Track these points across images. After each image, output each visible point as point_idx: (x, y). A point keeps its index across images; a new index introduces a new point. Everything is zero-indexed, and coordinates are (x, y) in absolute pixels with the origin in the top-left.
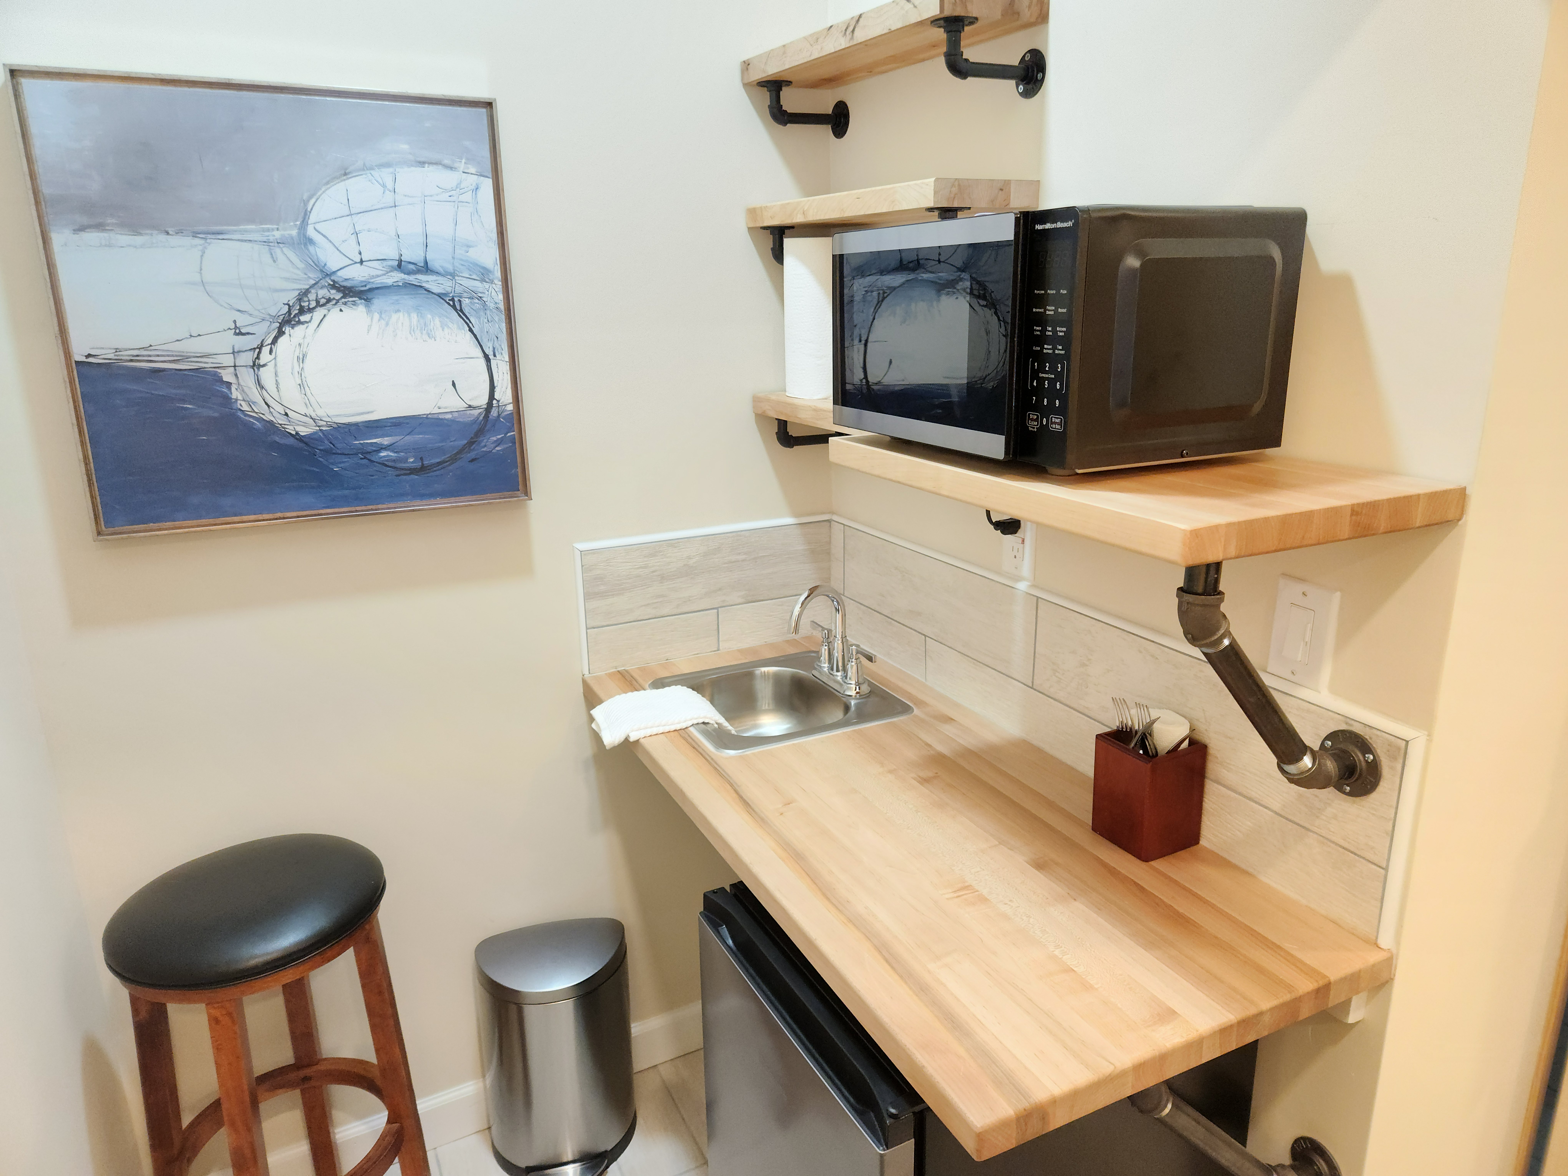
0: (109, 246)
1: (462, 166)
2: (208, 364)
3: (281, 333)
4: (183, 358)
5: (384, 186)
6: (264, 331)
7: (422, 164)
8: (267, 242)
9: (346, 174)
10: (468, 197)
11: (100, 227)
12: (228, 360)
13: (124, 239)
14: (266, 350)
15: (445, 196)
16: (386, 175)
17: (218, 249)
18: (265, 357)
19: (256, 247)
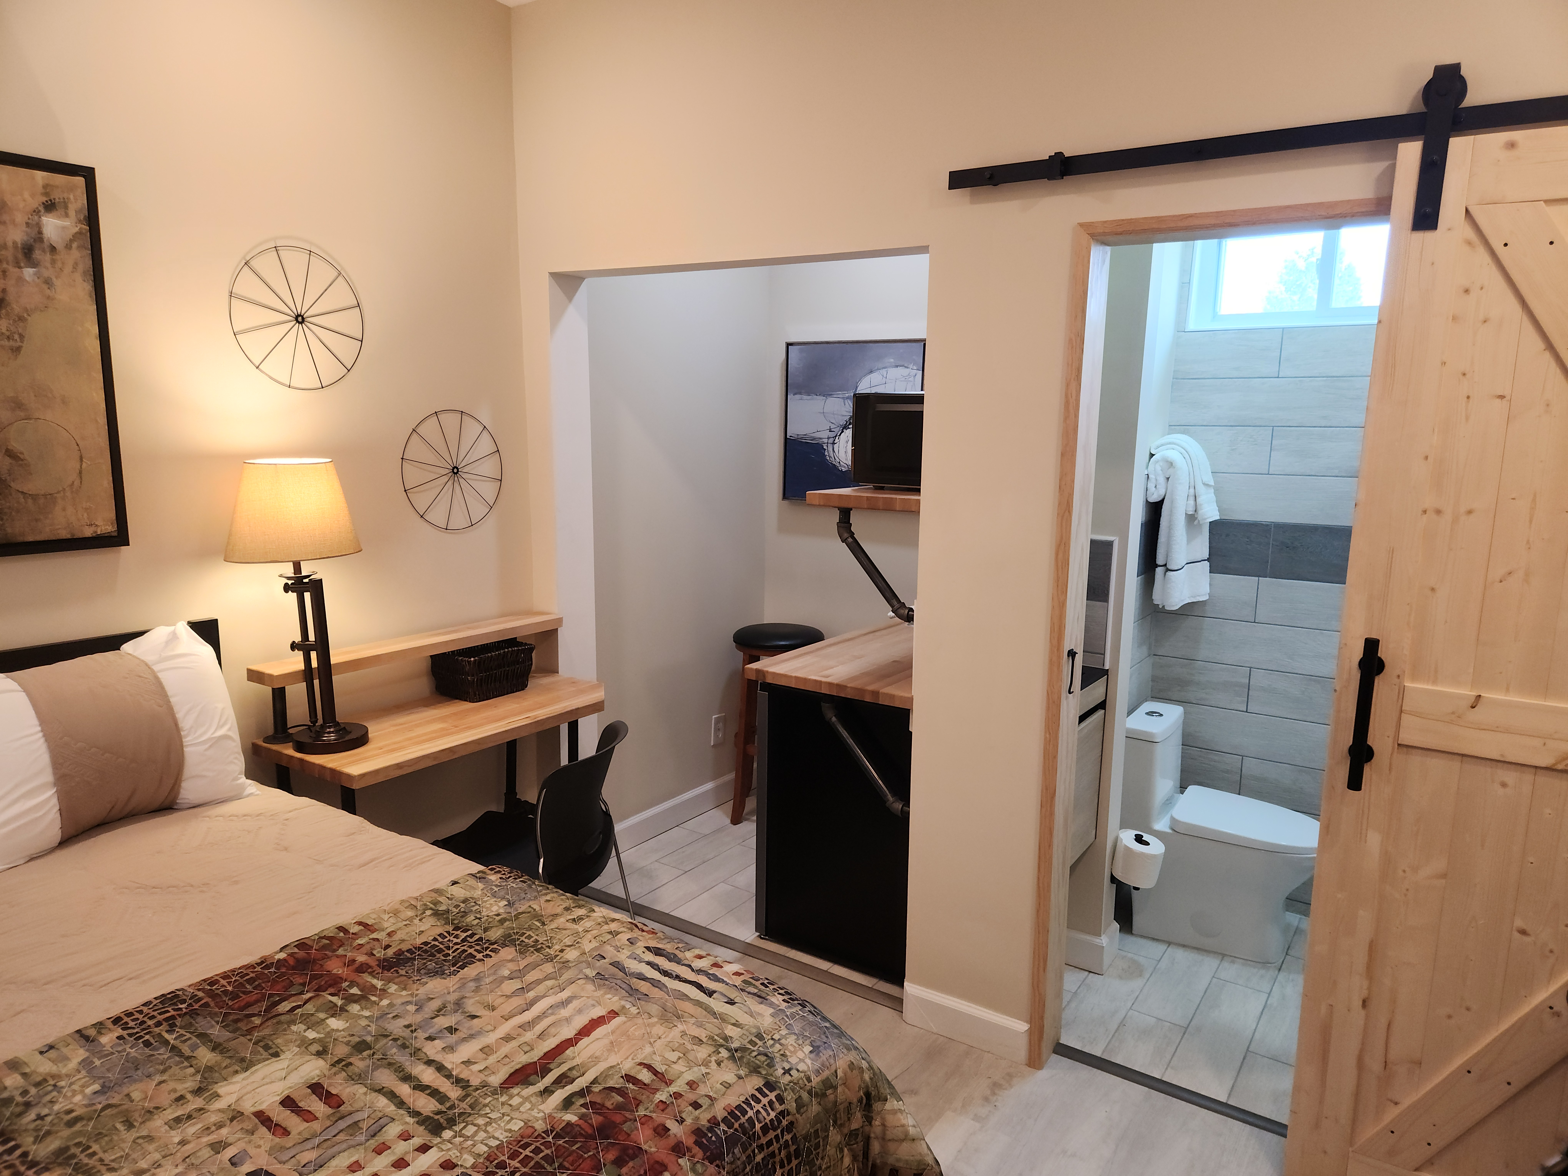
0: (801, 399)
1: (911, 366)
2: (820, 441)
3: (842, 432)
4: (814, 439)
5: (883, 376)
6: (837, 430)
7: (897, 366)
8: (843, 398)
9: (871, 372)
10: (912, 379)
11: (800, 393)
12: (826, 441)
13: (805, 397)
14: (837, 437)
15: (903, 379)
16: (884, 371)
17: (830, 400)
18: (837, 440)
19: (840, 399)
